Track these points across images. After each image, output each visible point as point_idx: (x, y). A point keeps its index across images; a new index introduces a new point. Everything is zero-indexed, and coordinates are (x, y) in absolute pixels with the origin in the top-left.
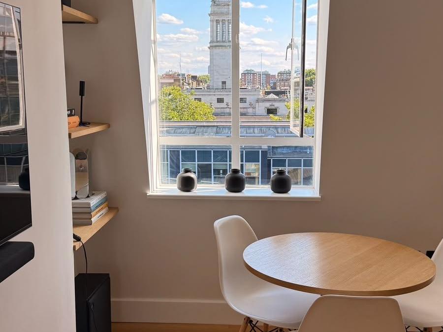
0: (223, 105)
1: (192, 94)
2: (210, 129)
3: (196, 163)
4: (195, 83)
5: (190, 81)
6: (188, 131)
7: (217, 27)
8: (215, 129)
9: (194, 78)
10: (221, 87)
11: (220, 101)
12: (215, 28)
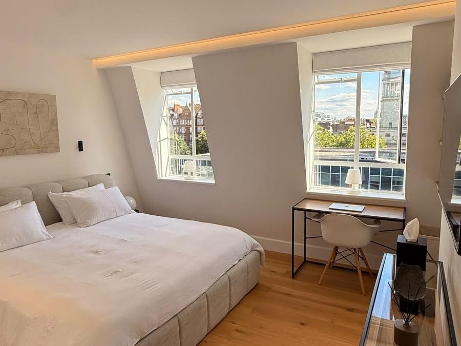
0: (390, 138)
1: (371, 131)
2: (384, 154)
3: (381, 176)
4: (368, 124)
5: (365, 123)
6: (370, 155)
7: (387, 87)
8: (388, 154)
9: (368, 121)
10: (388, 126)
11: (388, 135)
12: (386, 88)
